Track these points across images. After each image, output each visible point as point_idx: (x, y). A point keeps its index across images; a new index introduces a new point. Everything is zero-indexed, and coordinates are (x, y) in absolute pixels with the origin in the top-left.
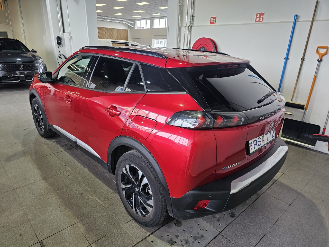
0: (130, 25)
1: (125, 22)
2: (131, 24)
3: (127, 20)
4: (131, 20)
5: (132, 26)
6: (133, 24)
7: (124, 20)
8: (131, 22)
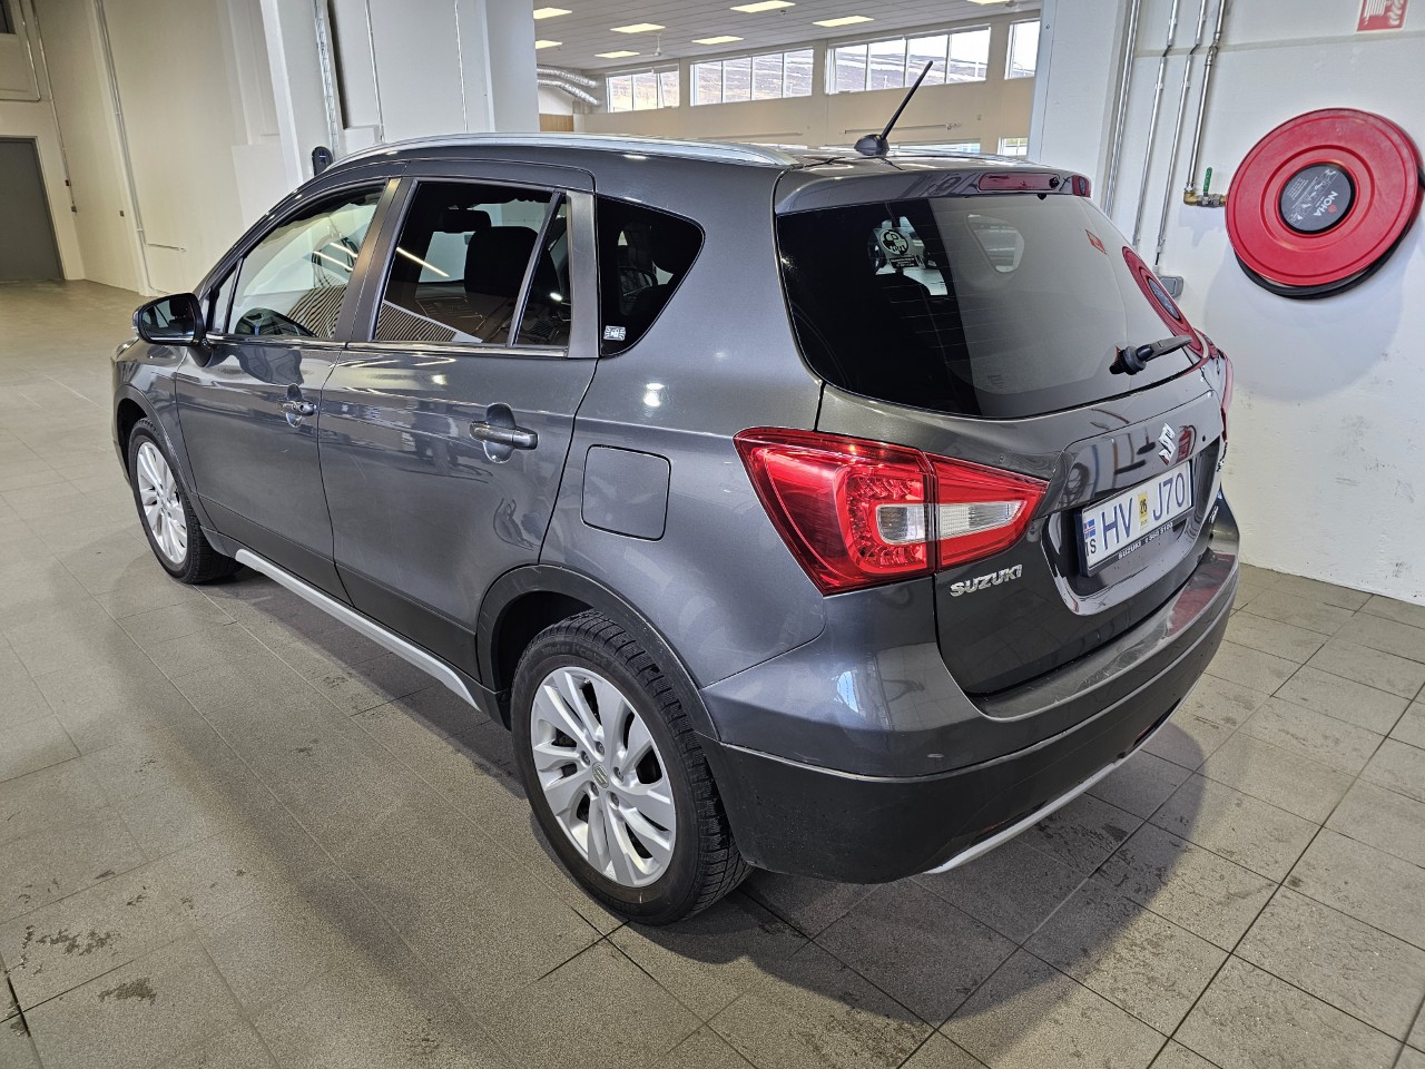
0: (583, 94)
1: (559, 83)
2: (586, 89)
3: (570, 72)
4: (584, 73)
5: (591, 99)
6: (595, 88)
7: (557, 72)
8: (586, 81)
